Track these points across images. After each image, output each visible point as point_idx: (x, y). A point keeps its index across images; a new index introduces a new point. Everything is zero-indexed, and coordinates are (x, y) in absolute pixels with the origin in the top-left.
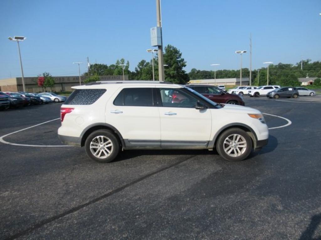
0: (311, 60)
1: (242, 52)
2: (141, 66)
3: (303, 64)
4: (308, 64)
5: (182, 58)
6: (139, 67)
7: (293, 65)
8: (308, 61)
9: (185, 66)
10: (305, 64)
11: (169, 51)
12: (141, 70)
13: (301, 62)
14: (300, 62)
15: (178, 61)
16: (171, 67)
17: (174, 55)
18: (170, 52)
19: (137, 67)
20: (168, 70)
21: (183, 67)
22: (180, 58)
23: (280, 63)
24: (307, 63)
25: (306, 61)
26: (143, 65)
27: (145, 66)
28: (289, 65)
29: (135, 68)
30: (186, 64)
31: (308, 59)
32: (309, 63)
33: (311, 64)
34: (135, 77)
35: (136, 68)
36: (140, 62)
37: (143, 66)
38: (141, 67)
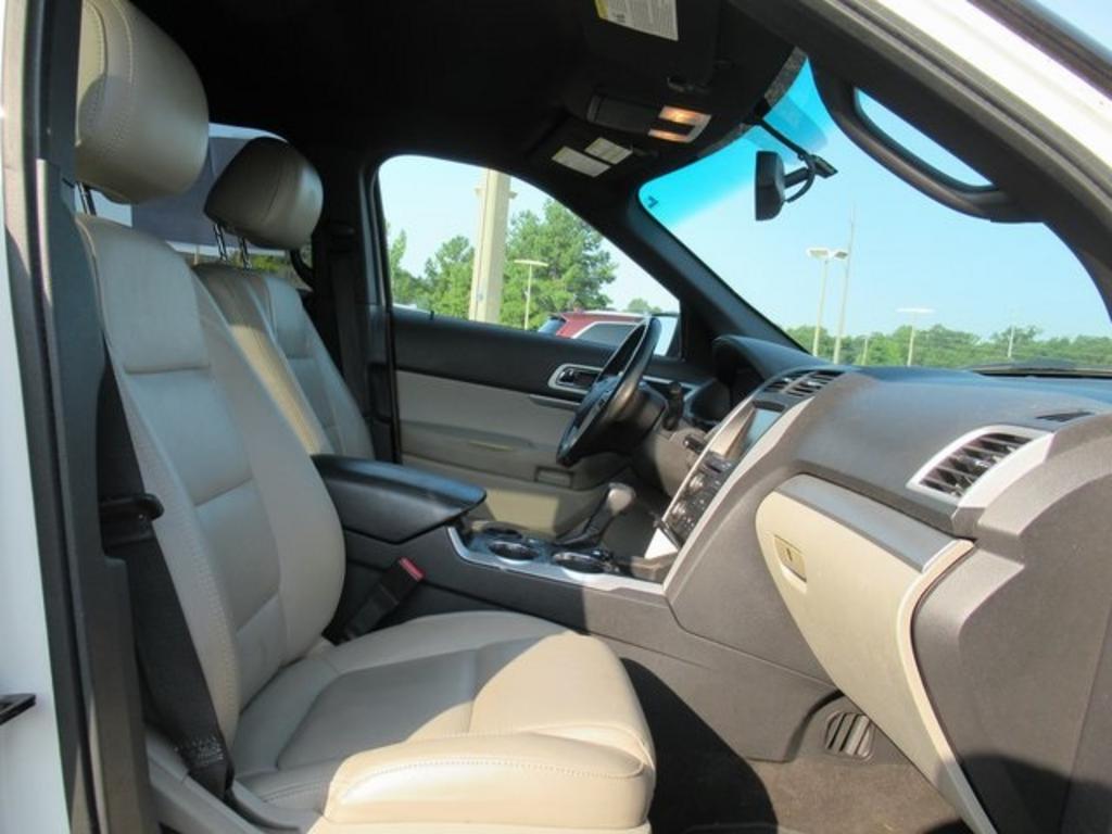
0: (1041, 332)
1: (831, 254)
2: (449, 256)
3: (1015, 340)
4: (1033, 342)
5: (606, 251)
6: (440, 258)
7: (979, 339)
8: (1032, 333)
9: (610, 280)
10: (1020, 340)
11: (557, 217)
12: (448, 273)
13: (1009, 332)
14: (1004, 330)
15: (588, 257)
16: (560, 277)
17: (576, 234)
18: (564, 222)
19: (434, 259)
20: (547, 283)
21: (601, 282)
22: (597, 247)
23: (938, 326)
24: (1029, 339)
25: (1026, 333)
26: (459, 253)
27: (464, 260)
28: (968, 336)
29: (425, 260)
30: (615, 273)
31: (1034, 327)
32: (1036, 339)
33: (1041, 342)
34: (422, 293)
35: (429, 262)
36: (447, 241)
37: (455, 258)
38: (447, 260)
